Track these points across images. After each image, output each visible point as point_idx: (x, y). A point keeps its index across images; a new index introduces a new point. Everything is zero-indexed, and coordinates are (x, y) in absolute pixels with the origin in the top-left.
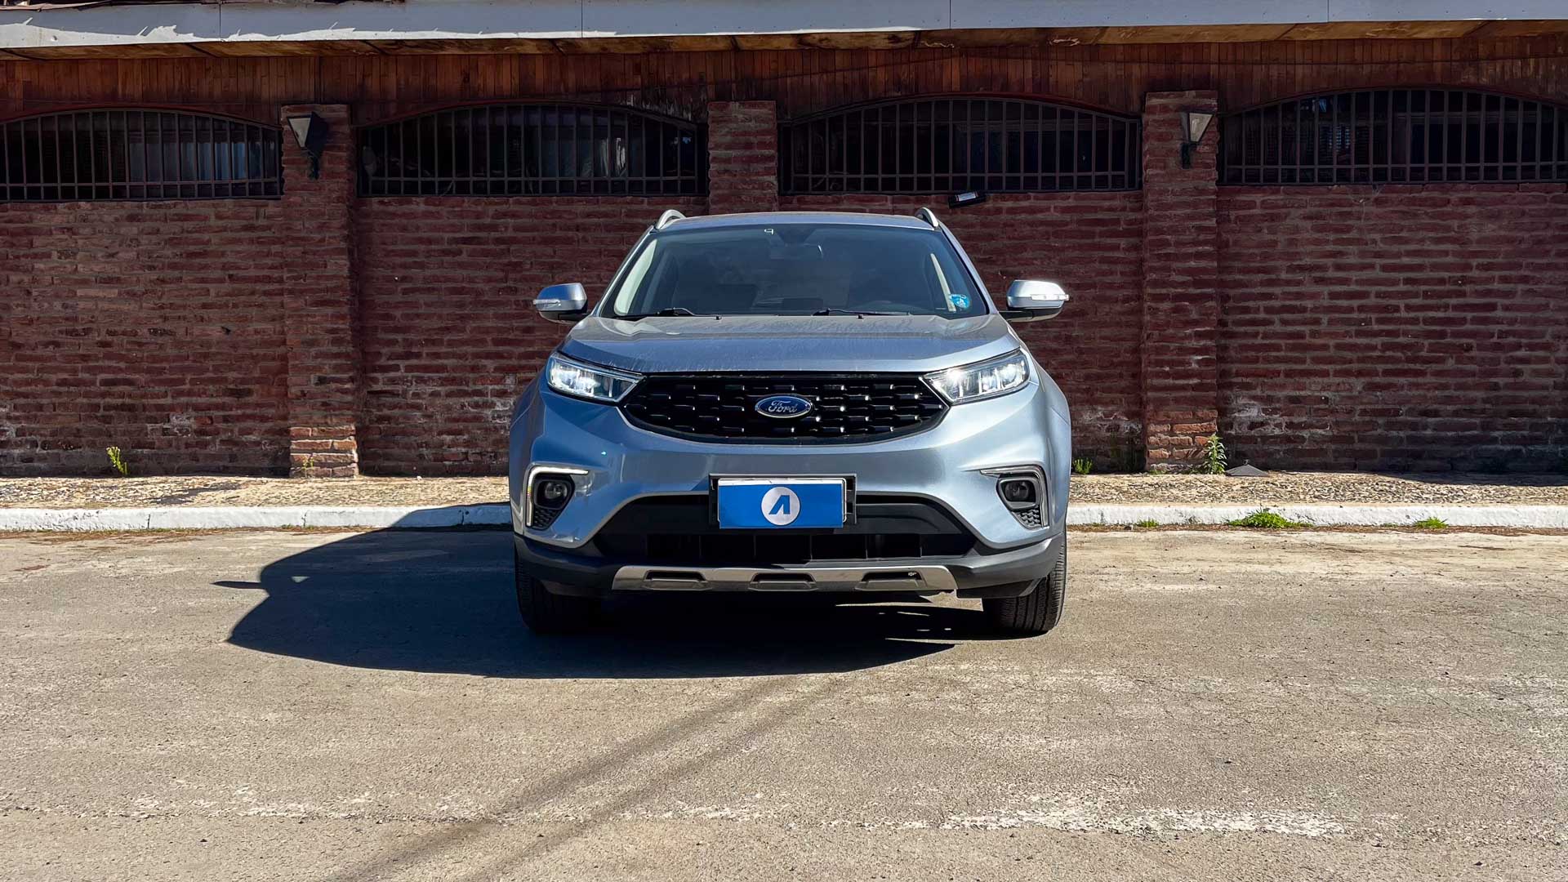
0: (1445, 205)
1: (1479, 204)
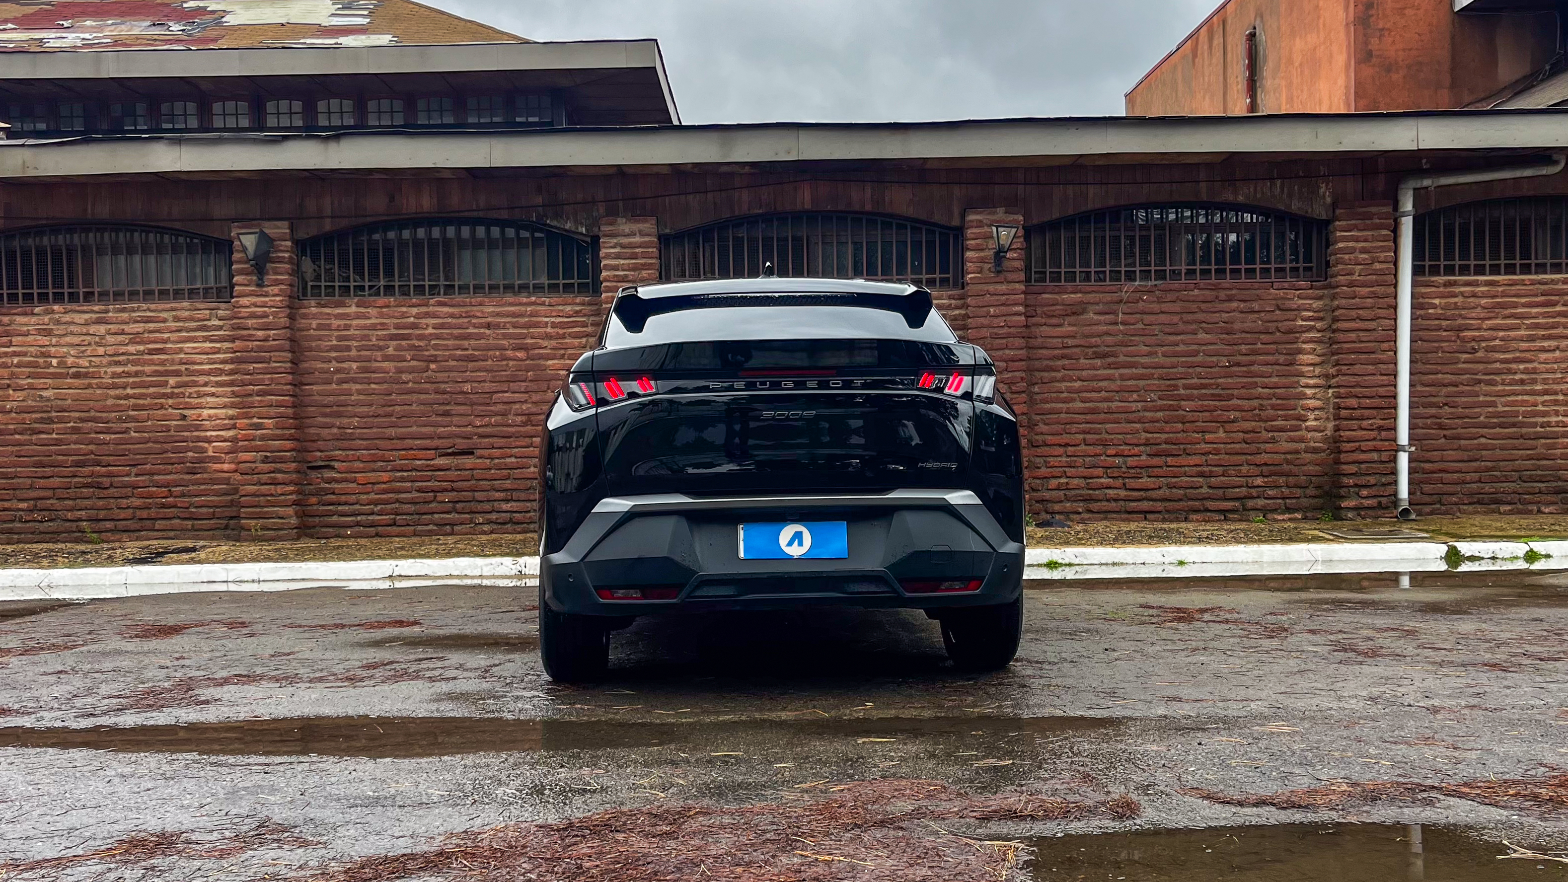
1: (1241, 301)
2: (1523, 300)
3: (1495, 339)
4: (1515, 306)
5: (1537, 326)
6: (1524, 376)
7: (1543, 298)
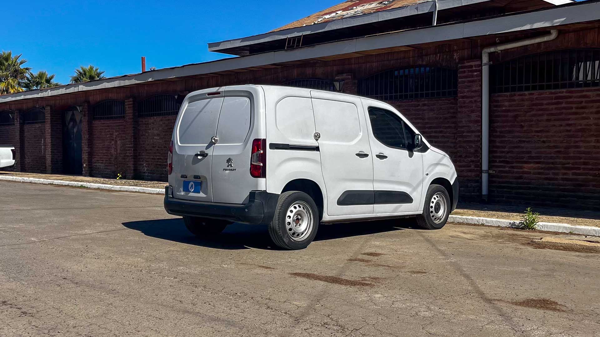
0: (417, 107)
1: (428, 106)
2: (545, 102)
3: (532, 121)
4: (542, 104)
5: (552, 114)
6: (545, 139)
7: (556, 101)
